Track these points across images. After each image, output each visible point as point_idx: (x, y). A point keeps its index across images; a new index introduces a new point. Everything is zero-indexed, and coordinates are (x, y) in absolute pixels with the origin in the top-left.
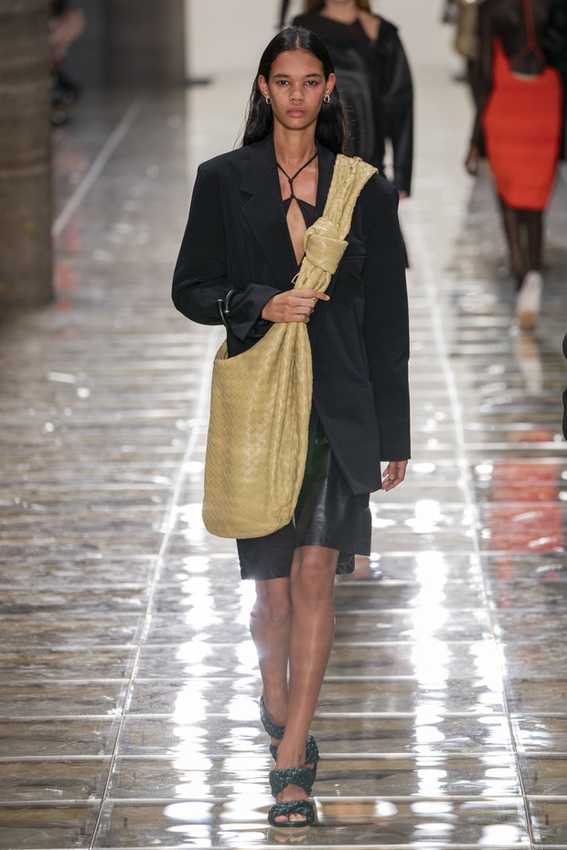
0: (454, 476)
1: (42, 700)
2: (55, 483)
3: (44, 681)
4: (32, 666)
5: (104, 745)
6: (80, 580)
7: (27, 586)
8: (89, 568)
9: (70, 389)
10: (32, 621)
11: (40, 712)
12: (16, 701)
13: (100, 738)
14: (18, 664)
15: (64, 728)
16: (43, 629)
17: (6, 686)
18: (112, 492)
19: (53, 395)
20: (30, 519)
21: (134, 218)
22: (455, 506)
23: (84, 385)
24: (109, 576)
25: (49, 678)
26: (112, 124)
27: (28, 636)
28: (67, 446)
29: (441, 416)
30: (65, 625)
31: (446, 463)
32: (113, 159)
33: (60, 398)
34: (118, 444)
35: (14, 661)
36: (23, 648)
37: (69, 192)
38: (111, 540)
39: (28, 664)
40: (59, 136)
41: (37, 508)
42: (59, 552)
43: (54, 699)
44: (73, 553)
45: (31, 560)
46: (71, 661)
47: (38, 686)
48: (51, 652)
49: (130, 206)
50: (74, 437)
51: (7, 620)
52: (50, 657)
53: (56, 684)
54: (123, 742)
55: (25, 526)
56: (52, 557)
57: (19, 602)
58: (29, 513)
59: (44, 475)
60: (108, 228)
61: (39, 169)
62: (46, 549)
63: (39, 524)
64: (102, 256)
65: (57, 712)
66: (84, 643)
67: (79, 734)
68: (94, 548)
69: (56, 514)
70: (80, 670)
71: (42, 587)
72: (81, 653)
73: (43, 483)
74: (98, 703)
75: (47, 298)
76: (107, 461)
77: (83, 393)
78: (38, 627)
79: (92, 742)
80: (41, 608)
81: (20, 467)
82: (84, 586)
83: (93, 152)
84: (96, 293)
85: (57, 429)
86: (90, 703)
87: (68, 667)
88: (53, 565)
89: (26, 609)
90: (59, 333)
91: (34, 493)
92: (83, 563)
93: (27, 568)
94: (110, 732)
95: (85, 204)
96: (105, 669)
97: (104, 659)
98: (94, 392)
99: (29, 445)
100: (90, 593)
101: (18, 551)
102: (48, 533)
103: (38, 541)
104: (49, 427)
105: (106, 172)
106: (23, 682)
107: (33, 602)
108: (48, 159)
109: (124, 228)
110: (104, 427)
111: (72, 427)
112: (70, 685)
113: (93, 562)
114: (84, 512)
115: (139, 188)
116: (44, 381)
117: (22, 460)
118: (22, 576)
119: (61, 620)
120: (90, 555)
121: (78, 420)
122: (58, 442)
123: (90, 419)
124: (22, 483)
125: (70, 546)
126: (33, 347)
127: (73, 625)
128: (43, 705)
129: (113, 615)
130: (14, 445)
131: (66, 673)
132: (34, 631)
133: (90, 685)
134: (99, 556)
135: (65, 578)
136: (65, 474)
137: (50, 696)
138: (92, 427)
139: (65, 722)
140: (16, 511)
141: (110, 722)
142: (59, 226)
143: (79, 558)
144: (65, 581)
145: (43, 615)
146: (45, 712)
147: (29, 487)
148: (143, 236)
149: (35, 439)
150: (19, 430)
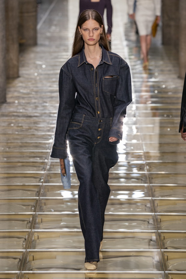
2: (37, 87)
3: (34, 133)
4: (32, 130)
6: (43, 110)
7: (31, 111)
9: (41, 65)
10: (32, 120)
12: (28, 138)
14: (28, 129)
16: (34, 121)
17: (26, 134)
18: (51, 90)
19: (37, 67)
20: (31, 96)
21: (56, 25)
23: (44, 64)
24: (50, 109)
25: (36, 133)
27: (31, 123)
28: (40, 79)
30: (40, 120)
32: (51, 12)
33: (39, 68)
34: (52, 78)
36: (30, 125)
37: (41, 19)
38: (50, 101)
40: (39, 6)
41: (33, 93)
42: (39, 103)
43: (37, 138)
44: (41, 104)
45: (32, 105)
46: (41, 129)
47: (34, 135)
48: (36, 127)
49: (55, 23)
50: (42, 77)
51: (26, 119)
52: (36, 128)
55: (30, 97)
56: (37, 104)
57: (29, 115)
58: (31, 94)
59: (34, 85)
60: (50, 27)
61: (34, 14)
62: (35, 103)
63: (33, 97)
64: (48, 34)
65: (38, 140)
66: (44, 125)
67: (43, 146)
68: (46, 102)
69: (37, 94)
70: (43, 131)
71: (34, 111)
72: (43, 127)
73: (34, 87)
74: (47, 138)
75: (35, 44)
76: (49, 82)
77: (44, 66)
79: (46, 147)
80: (34, 116)
81: (30, 84)
82: (44, 112)
83: (46, 10)
84: (47, 43)
85: (38, 75)
86: (45, 138)
87: (40, 130)
88: (36, 107)
89: (30, 117)
90: (37, 52)
91: (32, 90)
92: (44, 106)
93: (31, 107)
95: (44, 22)
96: (49, 131)
97: (48, 128)
98: (47, 66)
99: (31, 78)
100: (45, 113)
101: (28, 103)
102: (35, 99)
103: (33, 101)
104: (36, 74)
105: (50, 14)
106: (30, 133)
107: (32, 115)
108: (36, 11)
109: (53, 28)
110: (49, 74)
111: (41, 74)
112: (41, 135)
113: (46, 106)
114: (44, 94)
115: (57, 18)
116: (35, 63)
117: (30, 82)
118: (30, 109)
120: (45, 104)
121: (43, 72)
122: (38, 78)
123: (45, 72)
124: (29, 87)
125: (41, 102)
126: (32, 55)
127: (41, 120)
128: (35, 139)
129: (51, 118)
130: (28, 78)
131: (40, 131)
133: (45, 134)
134: (47, 104)
136: (39, 85)
138: (45, 74)
139: (40, 143)
140: (28, 94)
141: (49, 143)
142: (39, 26)
144: (39, 110)
145: (35, 118)
147: (32, 88)
148: (58, 30)
149: (33, 77)
150: (29, 75)
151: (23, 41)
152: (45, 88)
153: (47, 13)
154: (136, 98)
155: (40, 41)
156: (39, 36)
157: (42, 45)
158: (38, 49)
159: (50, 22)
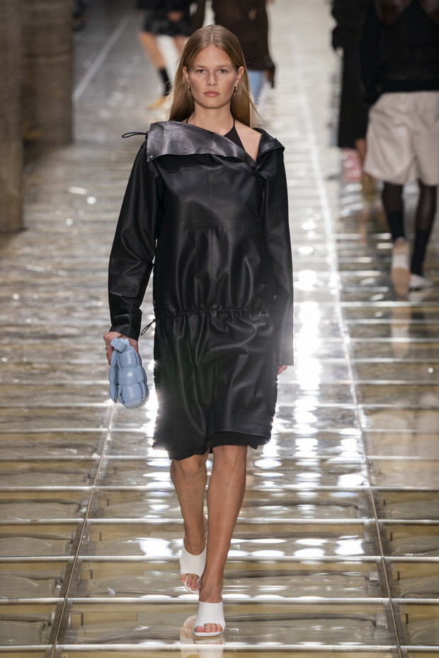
0: (324, 255)
1: (63, 394)
2: (72, 257)
3: (64, 382)
4: (58, 374)
5: (103, 423)
7: (55, 322)
8: (94, 311)
9: (83, 198)
10: (58, 344)
11: (63, 401)
12: (47, 394)
13: (100, 418)
15: (78, 411)
16: (64, 350)
17: (42, 385)
19: (74, 202)
20: (56, 280)
21: (125, 90)
22: (325, 274)
23: (91, 195)
24: (106, 316)
25: (68, 380)
26: (111, 30)
27: (55, 354)
28: (81, 234)
29: (318, 216)
31: (319, 247)
32: (112, 52)
33: (77, 204)
35: (47, 369)
36: (52, 361)
37: (83, 72)
39: (54, 371)
40: (78, 37)
41: (62, 273)
42: (76, 301)
43: (71, 394)
44: (84, 301)
45: (58, 306)
46: (82, 370)
47: (62, 385)
48: (69, 364)
49: (122, 82)
50: (85, 229)
51: (43, 344)
52: (68, 367)
53: (72, 385)
54: (114, 421)
55: (54, 285)
56: (71, 304)
57: (50, 332)
58: (57, 276)
59: (65, 252)
60: (108, 95)
61: (65, 58)
62: (67, 299)
63: (62, 283)
64: (104, 114)
65: (73, 401)
66: (91, 359)
67: (87, 415)
68: (97, 299)
69: (73, 277)
70: (88, 375)
71: (64, 322)
72: (89, 365)
73: (65, 257)
74: (99, 396)
75: (68, 140)
77: (91, 200)
78: (62, 348)
79: (95, 421)
80: (64, 336)
81: (52, 247)
82: (90, 323)
83: (98, 48)
85: (75, 223)
86: (93, 396)
87: (80, 374)
88: (70, 310)
89: (54, 337)
90: (74, 163)
91: (60, 264)
92: (90, 308)
93: (55, 311)
94: (107, 414)
95: (93, 81)
98: (99, 199)
99: (56, 234)
100: (94, 327)
101: (49, 300)
102: (68, 288)
103: (62, 294)
104: (69, 222)
105: (108, 60)
106: (52, 382)
107: (59, 332)
108: (70, 51)
109: (118, 96)
110: (103, 222)
111: (84, 222)
112: (81, 385)
113: (97, 308)
114: (90, 276)
115: (127, 70)
116: (66, 192)
117: (53, 242)
118: (52, 316)
119: (76, 344)
120: (94, 303)
121: (88, 217)
122: (75, 232)
123: (95, 217)
124: (52, 257)
125: (82, 297)
126: (59, 171)
127: (83, 347)
128: (65, 397)
130: (47, 233)
131: (79, 377)
132: (59, 350)
133: (94, 385)
135: (79, 318)
136: (79, 252)
137: (69, 391)
138: (96, 222)
139: (78, 408)
140: (48, 275)
141: (105, 409)
142: (78, 93)
143: (88, 304)
145: (65, 341)
146: (66, 401)
147: (57, 260)
148: (130, 101)
149: (61, 229)
150: (51, 223)
151: (36, 134)
152: (94, 260)
153: (102, 56)
154: (340, 287)
155: (81, 132)
156: (78, 118)
157: (88, 143)
158: (75, 153)
159: (108, 81)
